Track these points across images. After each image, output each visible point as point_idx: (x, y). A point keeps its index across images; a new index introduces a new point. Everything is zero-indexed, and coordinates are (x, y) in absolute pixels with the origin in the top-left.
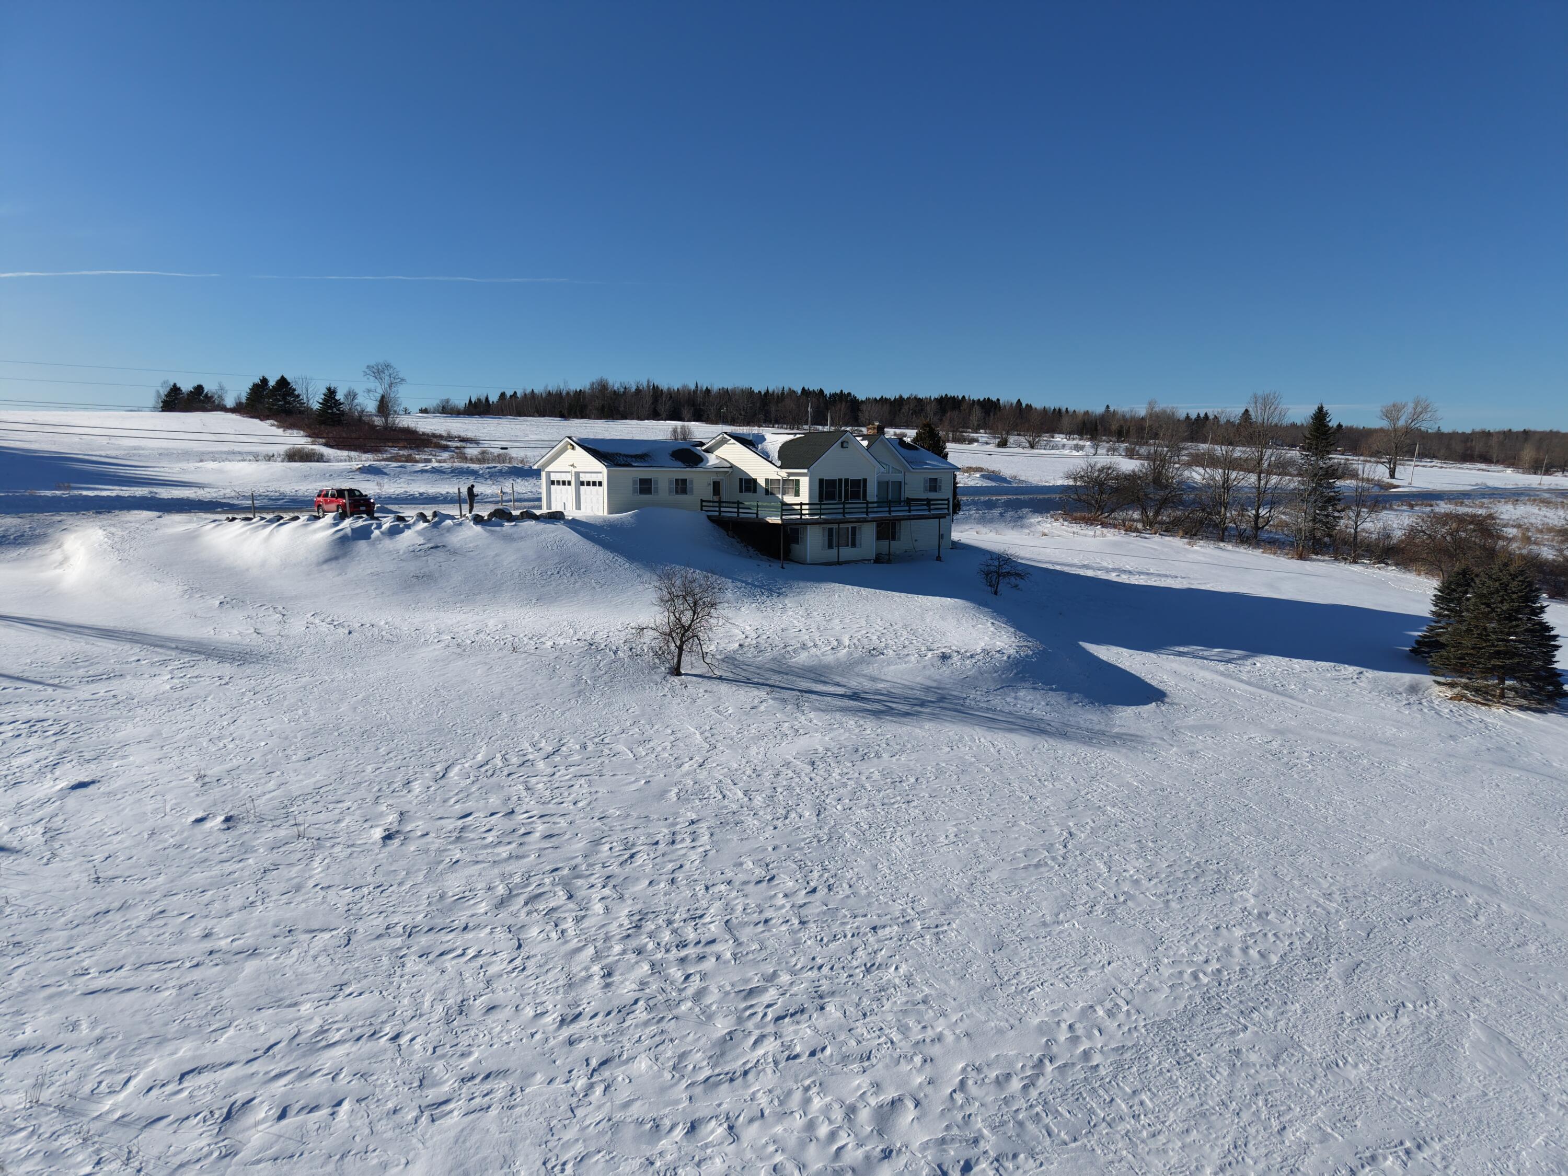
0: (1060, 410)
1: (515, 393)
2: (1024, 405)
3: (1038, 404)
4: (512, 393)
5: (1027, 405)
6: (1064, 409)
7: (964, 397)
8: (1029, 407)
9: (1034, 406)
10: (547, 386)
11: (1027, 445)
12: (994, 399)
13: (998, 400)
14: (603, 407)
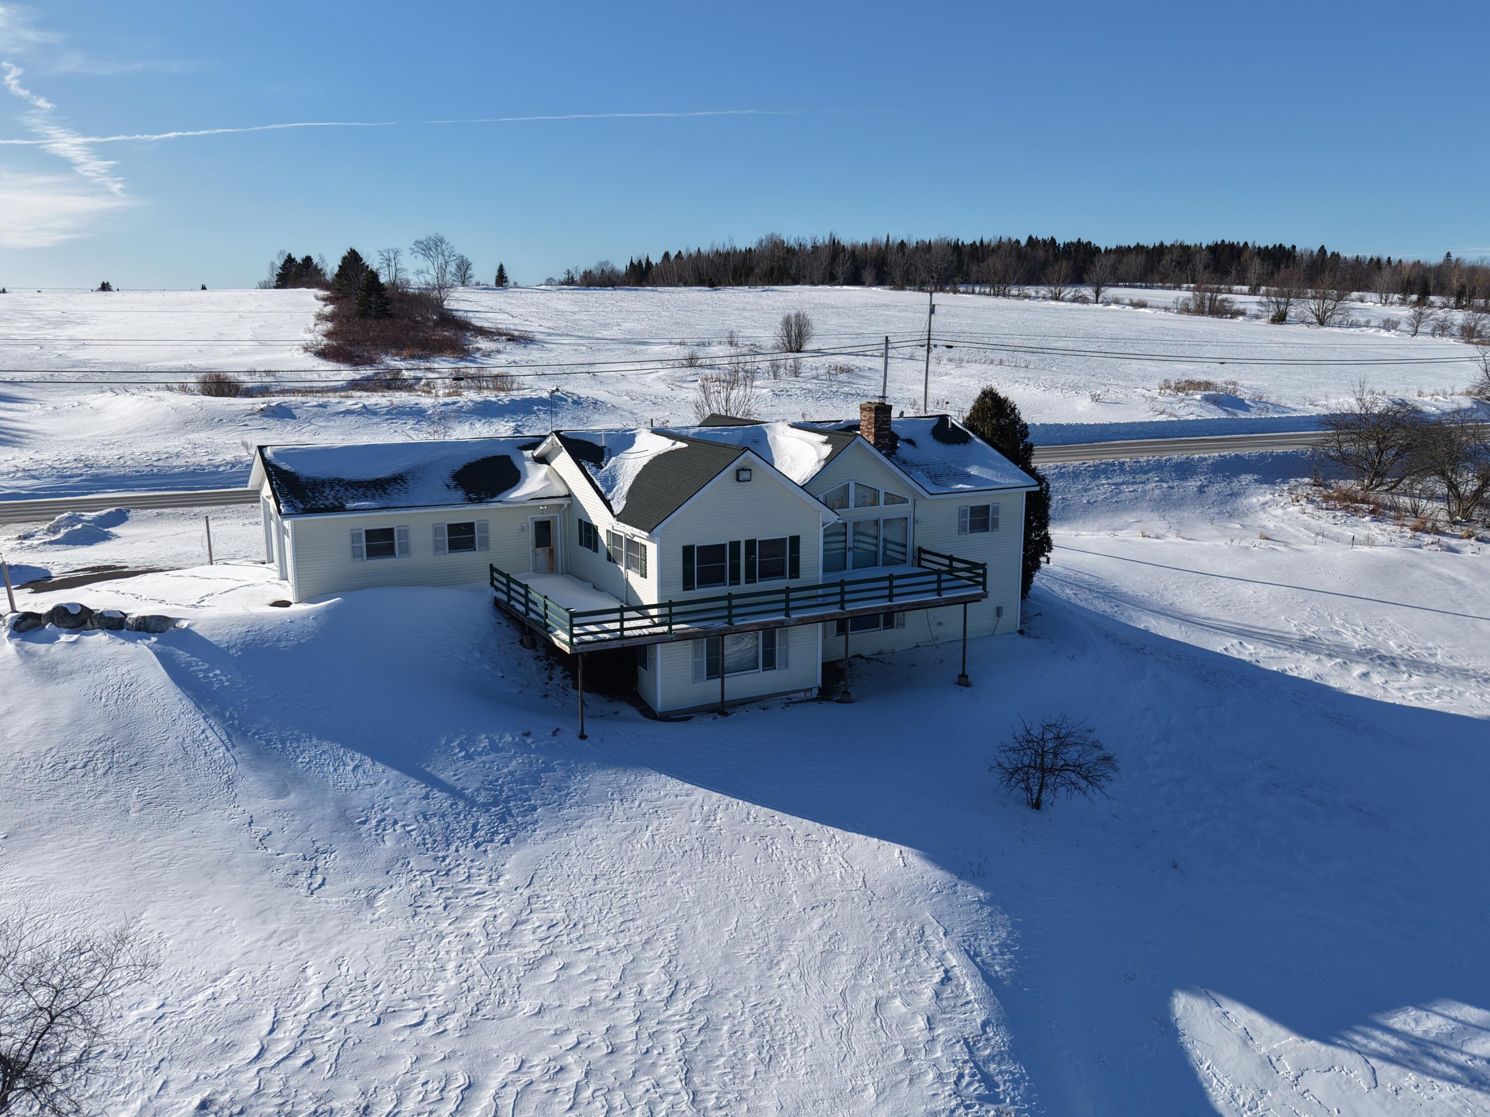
0: (1379, 260)
1: (680, 252)
2: (1329, 254)
3: (1348, 253)
4: (677, 253)
5: (1333, 254)
6: (1385, 259)
7: (1246, 244)
8: (1335, 256)
9: (1343, 254)
10: (713, 244)
11: (1315, 320)
12: (1288, 246)
13: (1294, 247)
14: (772, 269)
